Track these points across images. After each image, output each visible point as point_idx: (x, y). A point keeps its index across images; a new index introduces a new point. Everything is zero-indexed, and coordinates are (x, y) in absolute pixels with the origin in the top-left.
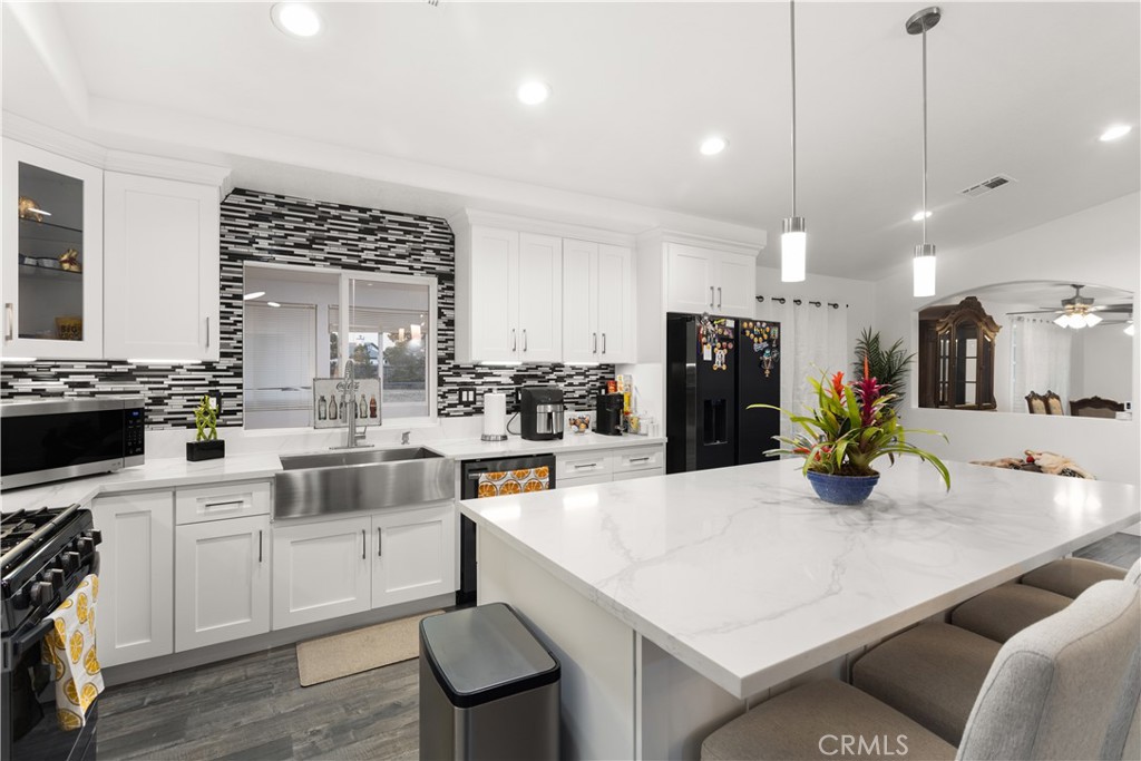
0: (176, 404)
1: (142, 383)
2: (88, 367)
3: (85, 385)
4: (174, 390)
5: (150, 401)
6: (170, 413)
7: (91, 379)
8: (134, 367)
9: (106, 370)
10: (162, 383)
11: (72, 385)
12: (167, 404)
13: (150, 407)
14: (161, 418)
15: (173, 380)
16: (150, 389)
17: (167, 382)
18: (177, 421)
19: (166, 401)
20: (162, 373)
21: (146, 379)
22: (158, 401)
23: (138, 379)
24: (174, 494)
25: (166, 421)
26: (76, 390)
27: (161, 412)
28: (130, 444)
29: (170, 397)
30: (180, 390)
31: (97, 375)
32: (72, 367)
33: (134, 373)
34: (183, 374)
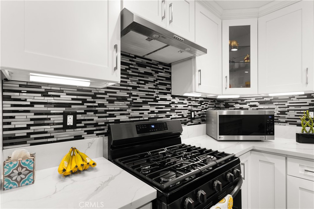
0: (292, 114)
1: (276, 105)
2: (256, 99)
3: (255, 106)
4: (290, 108)
5: (279, 113)
6: (288, 118)
7: (257, 104)
8: (272, 98)
9: (262, 100)
10: (285, 105)
11: (251, 106)
12: (287, 114)
13: (279, 115)
14: (284, 120)
15: (290, 103)
16: (279, 107)
17: (287, 104)
18: (292, 122)
19: (286, 113)
20: (284, 100)
21: (277, 103)
22: (283, 113)
23: (274, 103)
24: (286, 159)
25: (286, 122)
26: (252, 108)
27: (284, 118)
28: (268, 130)
29: (288, 111)
30: (293, 108)
31: (259, 102)
32: (251, 99)
33: (272, 101)
34: (295, 100)
